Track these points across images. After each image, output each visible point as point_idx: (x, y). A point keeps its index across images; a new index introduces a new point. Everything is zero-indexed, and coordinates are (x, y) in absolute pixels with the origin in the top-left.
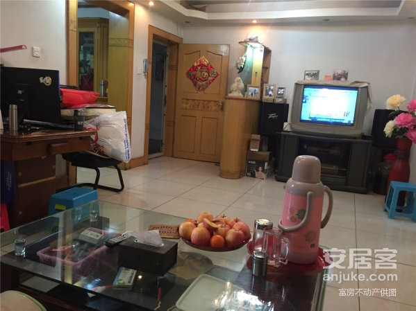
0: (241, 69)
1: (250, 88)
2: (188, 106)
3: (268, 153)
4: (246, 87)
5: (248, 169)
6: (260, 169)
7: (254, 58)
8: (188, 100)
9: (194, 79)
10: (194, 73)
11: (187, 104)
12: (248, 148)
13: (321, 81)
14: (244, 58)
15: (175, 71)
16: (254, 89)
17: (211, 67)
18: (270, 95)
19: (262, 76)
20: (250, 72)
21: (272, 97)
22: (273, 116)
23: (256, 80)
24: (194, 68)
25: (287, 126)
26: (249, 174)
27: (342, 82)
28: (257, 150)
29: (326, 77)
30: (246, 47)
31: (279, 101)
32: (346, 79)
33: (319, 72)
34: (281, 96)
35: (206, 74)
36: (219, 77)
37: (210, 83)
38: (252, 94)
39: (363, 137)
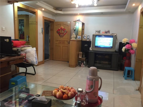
0: (75, 30)
1: (78, 36)
2: (57, 43)
3: (85, 58)
4: (76, 36)
5: (78, 64)
6: (83, 63)
7: (79, 26)
8: (57, 40)
9: (59, 33)
10: (59, 31)
11: (57, 42)
12: (78, 57)
13: (101, 34)
14: (75, 27)
15: (53, 31)
16: (79, 36)
17: (65, 29)
18: (85, 38)
19: (82, 32)
20: (78, 31)
21: (86, 39)
22: (86, 45)
23: (80, 33)
24: (59, 30)
25: (91, 49)
26: (79, 65)
27: (108, 34)
28: (81, 57)
29: (103, 32)
30: (76, 23)
31: (88, 40)
32: (109, 33)
33: (100, 31)
34: (88, 38)
35: (63, 32)
36: (67, 33)
37: (65, 35)
38: (79, 38)
39: (116, 52)
